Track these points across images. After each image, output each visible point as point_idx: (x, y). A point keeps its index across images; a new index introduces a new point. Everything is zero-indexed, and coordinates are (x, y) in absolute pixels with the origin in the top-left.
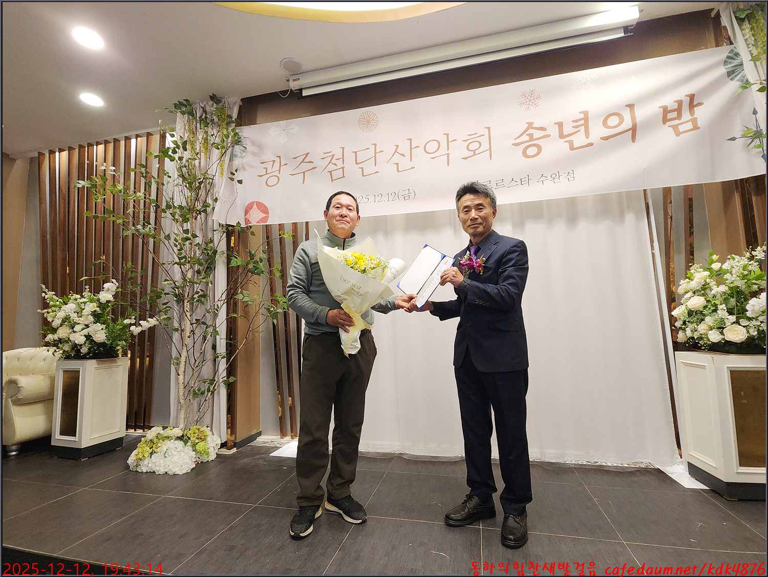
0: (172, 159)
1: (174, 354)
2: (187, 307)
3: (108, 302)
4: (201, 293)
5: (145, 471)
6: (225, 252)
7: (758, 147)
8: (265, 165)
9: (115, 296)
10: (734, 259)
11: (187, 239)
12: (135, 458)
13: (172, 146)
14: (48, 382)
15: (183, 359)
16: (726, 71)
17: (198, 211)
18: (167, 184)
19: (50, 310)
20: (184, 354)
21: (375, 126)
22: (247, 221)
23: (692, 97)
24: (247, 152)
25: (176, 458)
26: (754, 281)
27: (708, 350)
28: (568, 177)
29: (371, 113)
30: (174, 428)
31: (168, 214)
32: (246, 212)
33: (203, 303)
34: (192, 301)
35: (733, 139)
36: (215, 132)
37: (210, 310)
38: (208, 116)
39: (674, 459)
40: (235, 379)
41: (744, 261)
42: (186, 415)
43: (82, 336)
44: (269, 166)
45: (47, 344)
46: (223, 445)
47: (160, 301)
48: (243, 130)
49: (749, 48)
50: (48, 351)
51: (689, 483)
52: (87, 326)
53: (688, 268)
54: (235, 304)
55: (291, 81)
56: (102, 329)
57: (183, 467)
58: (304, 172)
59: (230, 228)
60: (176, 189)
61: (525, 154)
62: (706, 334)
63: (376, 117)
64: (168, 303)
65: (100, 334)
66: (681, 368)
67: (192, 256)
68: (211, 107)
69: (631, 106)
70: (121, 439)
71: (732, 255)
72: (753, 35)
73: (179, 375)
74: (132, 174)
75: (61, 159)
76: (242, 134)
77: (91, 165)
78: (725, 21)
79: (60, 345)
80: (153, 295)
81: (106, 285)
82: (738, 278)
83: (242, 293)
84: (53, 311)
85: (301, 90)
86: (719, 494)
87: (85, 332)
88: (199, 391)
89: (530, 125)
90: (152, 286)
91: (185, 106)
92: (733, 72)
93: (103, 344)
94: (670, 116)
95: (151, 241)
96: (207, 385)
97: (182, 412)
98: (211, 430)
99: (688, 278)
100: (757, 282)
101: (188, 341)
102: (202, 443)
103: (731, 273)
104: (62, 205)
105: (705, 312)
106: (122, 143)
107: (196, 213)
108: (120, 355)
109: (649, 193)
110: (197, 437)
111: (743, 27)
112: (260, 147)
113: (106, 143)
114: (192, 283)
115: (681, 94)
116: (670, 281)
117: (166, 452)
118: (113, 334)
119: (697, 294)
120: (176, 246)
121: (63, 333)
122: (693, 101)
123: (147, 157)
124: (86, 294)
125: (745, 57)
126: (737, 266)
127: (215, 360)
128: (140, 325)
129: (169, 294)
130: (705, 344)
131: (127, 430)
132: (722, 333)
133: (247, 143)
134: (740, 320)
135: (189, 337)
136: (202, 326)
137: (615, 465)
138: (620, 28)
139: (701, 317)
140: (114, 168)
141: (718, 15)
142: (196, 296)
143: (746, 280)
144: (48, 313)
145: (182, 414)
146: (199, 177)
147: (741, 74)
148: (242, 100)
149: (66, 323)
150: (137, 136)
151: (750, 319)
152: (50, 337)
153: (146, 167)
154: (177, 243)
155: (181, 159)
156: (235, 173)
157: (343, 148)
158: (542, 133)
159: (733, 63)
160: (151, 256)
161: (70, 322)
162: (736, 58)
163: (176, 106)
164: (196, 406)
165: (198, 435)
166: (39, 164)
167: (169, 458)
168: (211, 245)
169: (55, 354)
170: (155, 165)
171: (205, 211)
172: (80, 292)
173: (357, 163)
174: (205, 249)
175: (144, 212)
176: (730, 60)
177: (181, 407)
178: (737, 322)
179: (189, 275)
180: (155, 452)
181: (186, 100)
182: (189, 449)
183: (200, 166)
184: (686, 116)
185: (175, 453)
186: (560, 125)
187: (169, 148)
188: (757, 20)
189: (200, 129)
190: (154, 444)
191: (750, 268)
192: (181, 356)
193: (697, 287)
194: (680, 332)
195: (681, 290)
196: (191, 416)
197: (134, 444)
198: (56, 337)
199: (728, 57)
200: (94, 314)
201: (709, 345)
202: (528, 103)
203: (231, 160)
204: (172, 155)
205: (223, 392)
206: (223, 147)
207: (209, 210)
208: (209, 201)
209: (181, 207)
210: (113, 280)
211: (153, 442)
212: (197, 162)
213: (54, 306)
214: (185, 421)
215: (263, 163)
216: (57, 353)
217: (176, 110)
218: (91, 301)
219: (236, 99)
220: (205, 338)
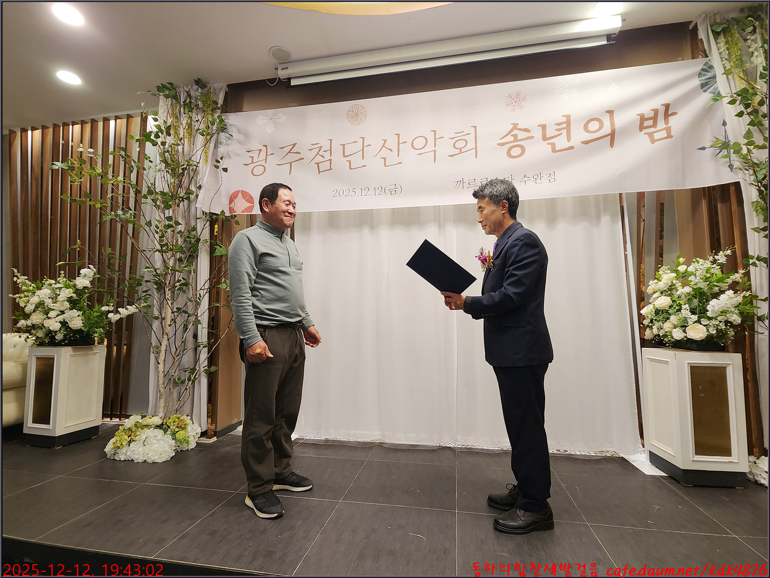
0: (155, 144)
1: (154, 341)
2: (168, 295)
3: (85, 288)
4: (183, 281)
5: (122, 459)
6: (209, 241)
7: (725, 157)
8: (250, 154)
9: (92, 282)
10: (698, 262)
11: (170, 226)
12: (112, 446)
13: (155, 130)
14: (20, 369)
15: (163, 348)
16: (700, 83)
17: (181, 198)
18: (149, 169)
19: (22, 295)
20: (165, 343)
21: (364, 120)
22: (231, 210)
23: (667, 106)
24: (232, 140)
25: (155, 446)
26: (716, 284)
27: (672, 347)
28: (549, 178)
29: (360, 106)
30: (153, 416)
31: (149, 200)
32: (231, 201)
33: (184, 292)
34: (173, 289)
35: (703, 148)
36: (200, 117)
37: (192, 299)
38: (193, 101)
39: (637, 448)
40: (216, 368)
41: (708, 264)
42: (166, 404)
43: (56, 322)
44: (255, 155)
45: (19, 330)
46: (204, 434)
47: (140, 289)
48: (229, 117)
49: (722, 61)
50: (20, 337)
51: (650, 470)
52: (63, 312)
53: (657, 269)
54: (218, 294)
55: (279, 69)
56: (79, 316)
57: (163, 455)
58: (291, 163)
59: (214, 217)
60: (158, 175)
61: (509, 155)
62: (671, 332)
63: (364, 110)
64: (148, 290)
65: (76, 321)
66: (646, 362)
67: (174, 244)
68: (196, 92)
69: (611, 112)
70: (97, 427)
71: (697, 258)
72: (728, 49)
73: (159, 363)
74: (111, 157)
75: (34, 138)
76: (228, 121)
77: (66, 145)
78: (702, 35)
79: (33, 331)
80: (132, 281)
81: (83, 271)
82: (701, 280)
83: (225, 282)
84: (25, 296)
85: (289, 79)
86: (676, 481)
87: (61, 318)
88: (179, 379)
89: (515, 126)
90: (130, 273)
91: (169, 90)
92: (706, 84)
93: (79, 331)
94: (646, 123)
95: (130, 226)
96: (187, 374)
97: (162, 400)
98: (192, 419)
99: (657, 279)
100: (718, 284)
101: (169, 330)
102: (182, 432)
103: (695, 275)
104: (34, 186)
105: (670, 311)
106: (101, 124)
107: (179, 200)
108: (96, 343)
109: (624, 197)
110: (177, 426)
111: (718, 41)
112: (247, 135)
113: (83, 123)
114: (174, 270)
115: (657, 103)
116: (641, 281)
117: (145, 440)
118: (90, 321)
119: (664, 294)
120: (157, 233)
121: (36, 318)
122: (668, 111)
123: (126, 141)
124: (62, 279)
125: (719, 70)
126: (701, 269)
127: (196, 349)
128: (117, 312)
129: (150, 281)
130: (669, 341)
131: (103, 419)
132: (685, 331)
133: (233, 130)
134: (701, 320)
135: (170, 326)
136: (183, 314)
137: (583, 453)
138: (604, 35)
139: (666, 316)
140: (92, 150)
141: (695, 28)
142: (177, 284)
143: (708, 283)
144: (20, 298)
145: (162, 403)
146: (183, 163)
147: (714, 86)
148: (228, 86)
149: (39, 309)
150: (116, 118)
151: (710, 319)
152: (22, 323)
153: (125, 150)
154: (158, 230)
155: (163, 144)
156: (220, 160)
157: (331, 140)
158: (525, 135)
159: (706, 75)
160: (129, 242)
161: (44, 308)
162: (710, 70)
163: (159, 89)
164: (175, 395)
165: (178, 424)
166: (10, 142)
167: (149, 446)
168: (194, 233)
169: (28, 340)
170: (135, 148)
171: (188, 198)
172: (54, 276)
173: (344, 156)
174: (188, 237)
175: (123, 197)
176: (704, 73)
177: (161, 395)
178: (699, 321)
179: (171, 263)
180: (133, 441)
181: (170, 84)
182: (168, 438)
183: (183, 152)
184: (661, 124)
185: (154, 442)
186: (544, 127)
187: (151, 132)
188: (732, 34)
189: (184, 114)
190: (132, 432)
191: (712, 271)
192: (161, 345)
193: (664, 287)
194: (648, 330)
195: (649, 290)
196: (171, 404)
197: (111, 432)
198: (29, 323)
199: (703, 70)
200: (70, 300)
201: (673, 342)
202: (514, 104)
203: (216, 147)
204: (154, 139)
205: (204, 381)
206: (209, 134)
207: (192, 197)
208: (193, 188)
209: (163, 193)
210: (90, 266)
211: (131, 431)
212: (180, 148)
213: (28, 291)
214: (164, 409)
215: (249, 152)
216: (30, 339)
217: (159, 93)
218: (67, 287)
219: (221, 85)
220: (186, 328)
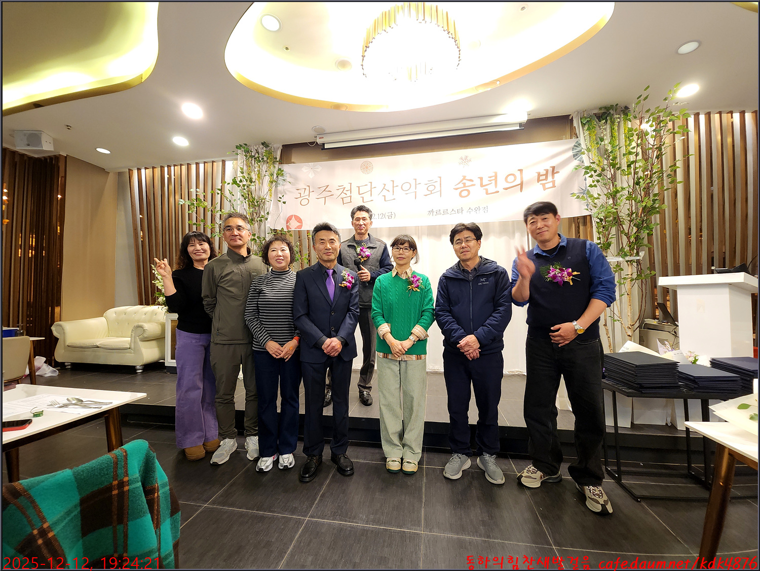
0: (239, 186)
8: (299, 191)
16: (572, 154)
17: (257, 220)
21: (371, 171)
22: (288, 227)
23: (553, 168)
24: (286, 182)
28: (484, 210)
29: (369, 162)
32: (287, 222)
36: (265, 167)
38: (260, 156)
44: (302, 192)
45: (158, 304)
48: (284, 167)
49: (586, 142)
50: (159, 308)
55: (318, 138)
58: (325, 197)
61: (460, 195)
63: (372, 165)
68: (262, 150)
69: (521, 171)
72: (589, 134)
76: (284, 169)
78: (575, 124)
85: (324, 144)
89: (464, 178)
91: (245, 148)
92: (576, 155)
94: (541, 178)
111: (584, 128)
112: (296, 179)
115: (548, 165)
122: (554, 171)
125: (583, 147)
133: (287, 175)
138: (517, 123)
141: (572, 120)
147: (580, 157)
148: (282, 146)
150: (205, 163)
153: (221, 190)
156: (281, 197)
157: (351, 184)
158: (471, 183)
162: (579, 146)
163: (237, 147)
171: (260, 220)
173: (360, 194)
176: (576, 148)
181: (246, 144)
183: (256, 190)
184: (550, 178)
186: (481, 179)
188: (593, 124)
189: (255, 164)
199: (575, 146)
202: (464, 164)
204: (239, 183)
207: (263, 219)
217: (237, 150)
219: (278, 145)
